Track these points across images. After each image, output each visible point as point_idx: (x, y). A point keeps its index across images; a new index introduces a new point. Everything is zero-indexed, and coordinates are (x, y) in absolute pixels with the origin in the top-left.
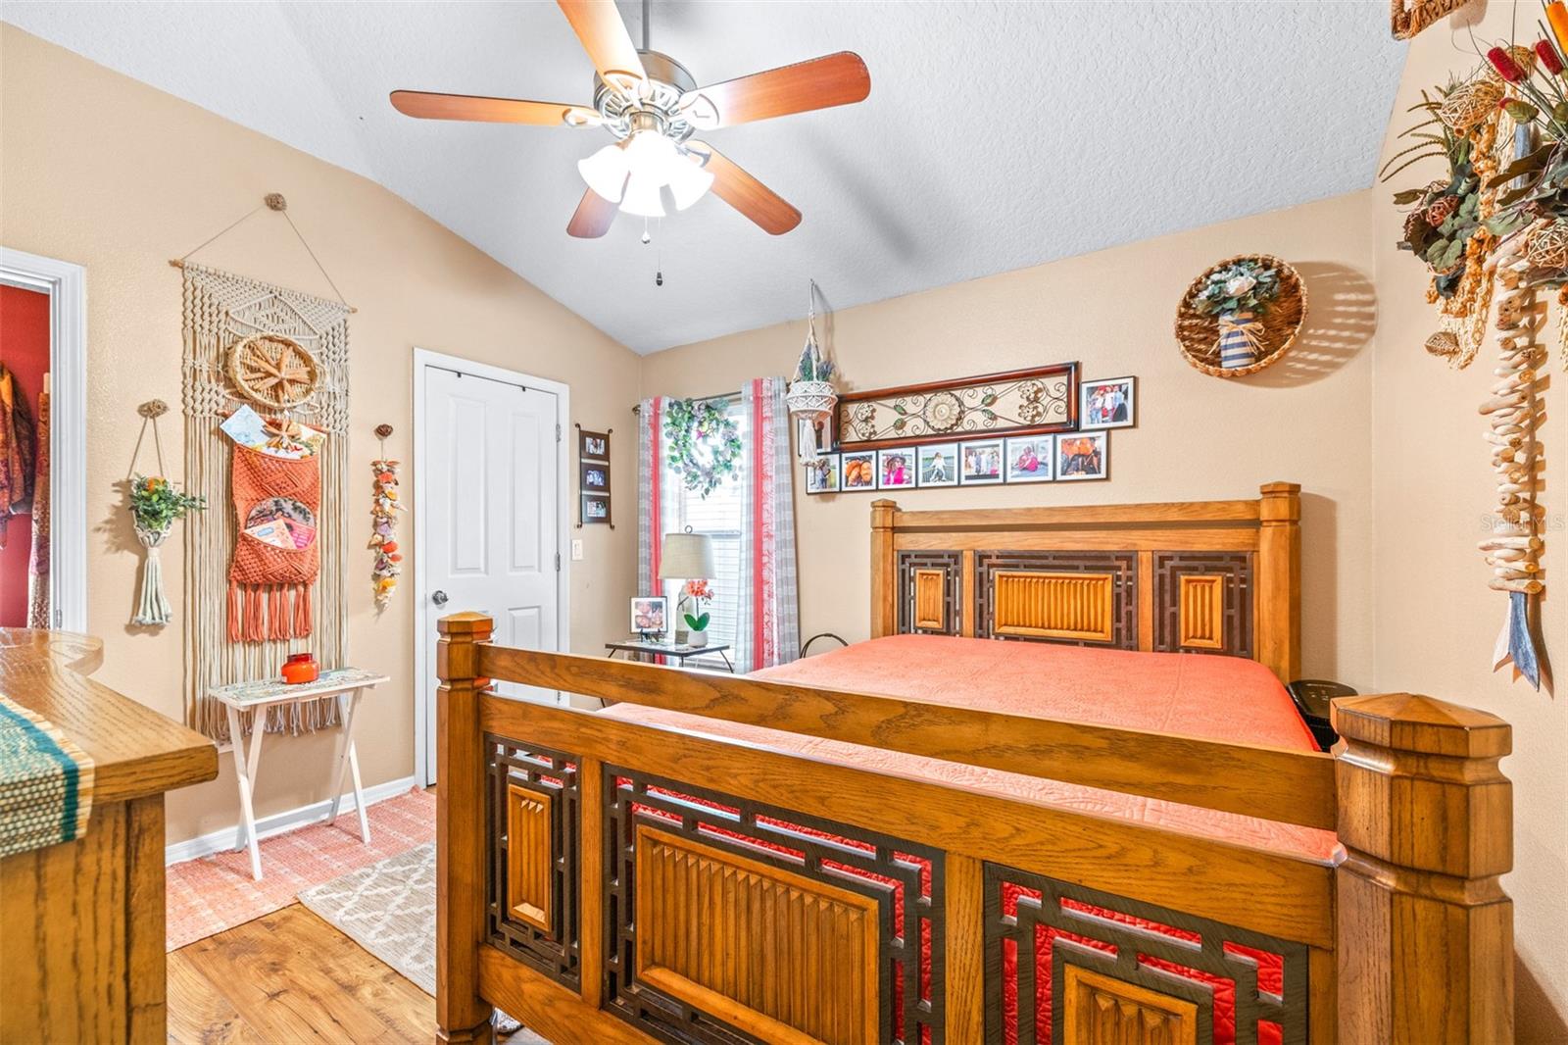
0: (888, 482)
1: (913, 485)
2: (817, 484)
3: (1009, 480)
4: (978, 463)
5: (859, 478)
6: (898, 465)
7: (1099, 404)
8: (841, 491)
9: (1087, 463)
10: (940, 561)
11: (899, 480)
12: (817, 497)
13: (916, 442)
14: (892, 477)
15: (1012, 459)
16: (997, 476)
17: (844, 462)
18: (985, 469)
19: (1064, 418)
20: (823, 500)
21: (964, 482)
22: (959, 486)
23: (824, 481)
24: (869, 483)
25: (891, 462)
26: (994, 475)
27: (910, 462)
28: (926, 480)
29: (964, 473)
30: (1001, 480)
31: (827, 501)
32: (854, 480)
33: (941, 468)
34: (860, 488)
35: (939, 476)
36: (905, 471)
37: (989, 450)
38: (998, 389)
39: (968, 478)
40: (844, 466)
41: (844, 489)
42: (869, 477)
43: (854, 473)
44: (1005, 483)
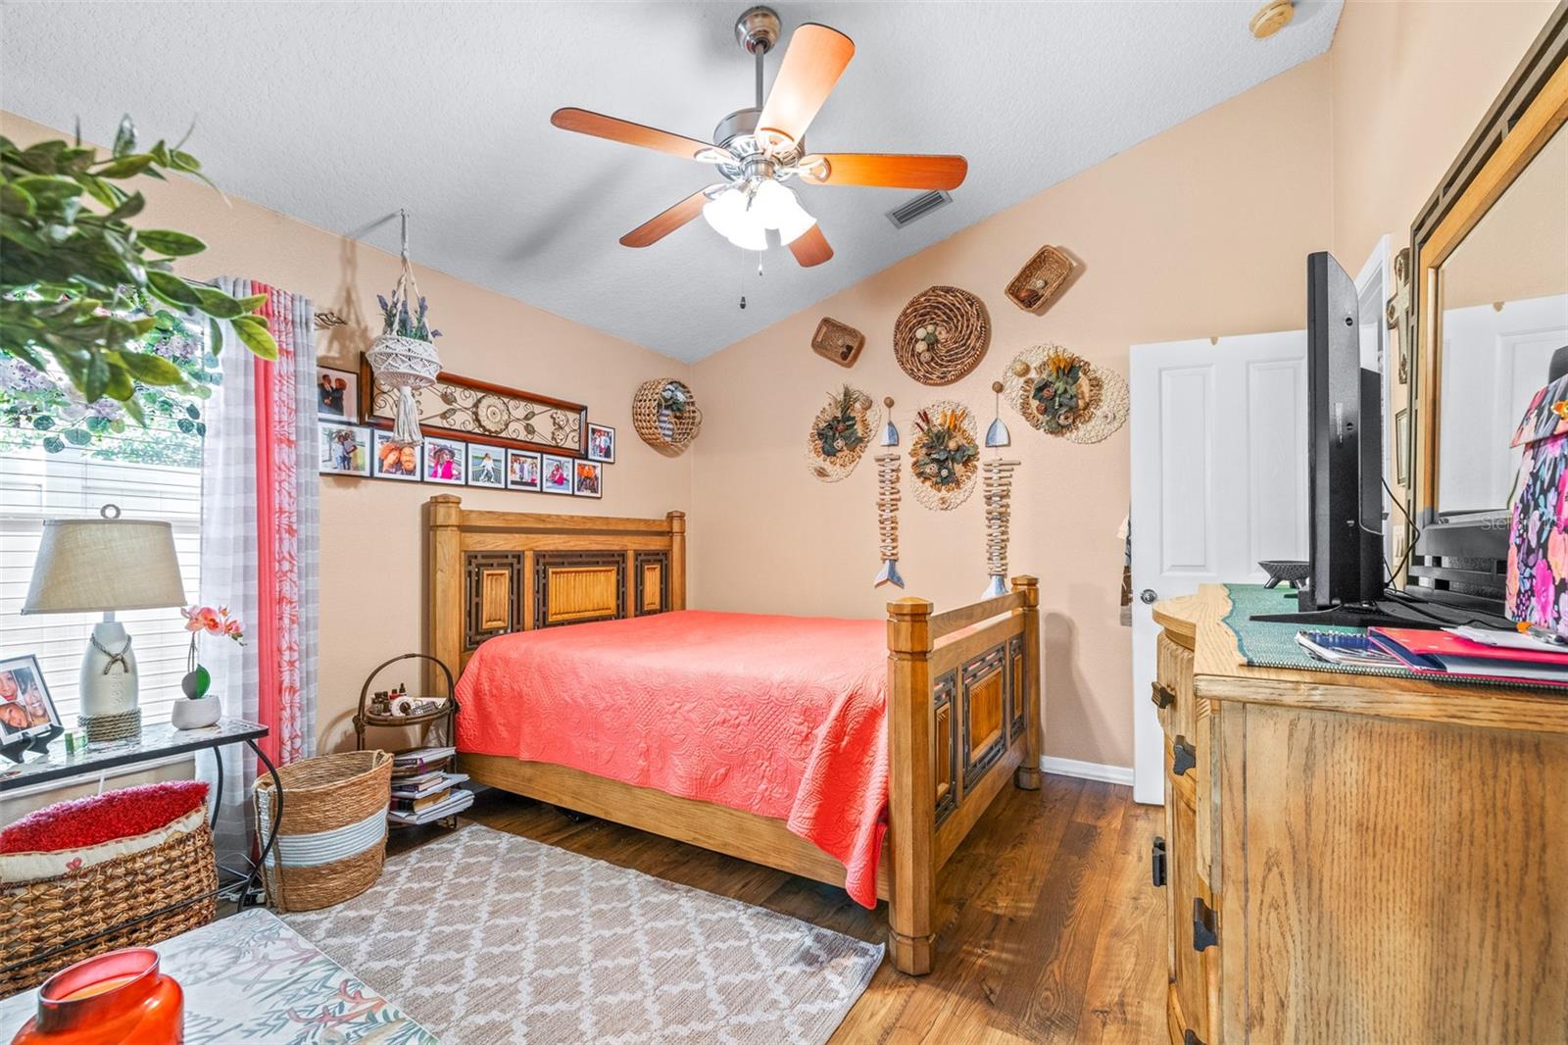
0: (435, 474)
1: (462, 482)
2: (334, 462)
3: (545, 490)
4: (522, 470)
5: (398, 465)
6: (447, 457)
7: (597, 443)
8: (372, 477)
9: (589, 483)
10: (505, 561)
11: (447, 474)
12: (330, 479)
13: (466, 438)
14: (440, 471)
15: (547, 473)
16: (535, 485)
17: (377, 440)
18: (527, 478)
19: (576, 446)
20: (339, 484)
21: (510, 486)
22: (506, 489)
23: (346, 459)
24: (411, 472)
25: (438, 453)
26: (533, 484)
27: (460, 457)
28: (476, 479)
29: (510, 477)
30: (538, 489)
31: (347, 486)
32: (392, 466)
33: (490, 469)
34: (398, 476)
35: (488, 477)
36: (454, 466)
37: (529, 460)
38: (537, 408)
39: (513, 483)
40: (378, 447)
41: (377, 474)
42: (411, 466)
43: (392, 457)
44: (541, 492)
